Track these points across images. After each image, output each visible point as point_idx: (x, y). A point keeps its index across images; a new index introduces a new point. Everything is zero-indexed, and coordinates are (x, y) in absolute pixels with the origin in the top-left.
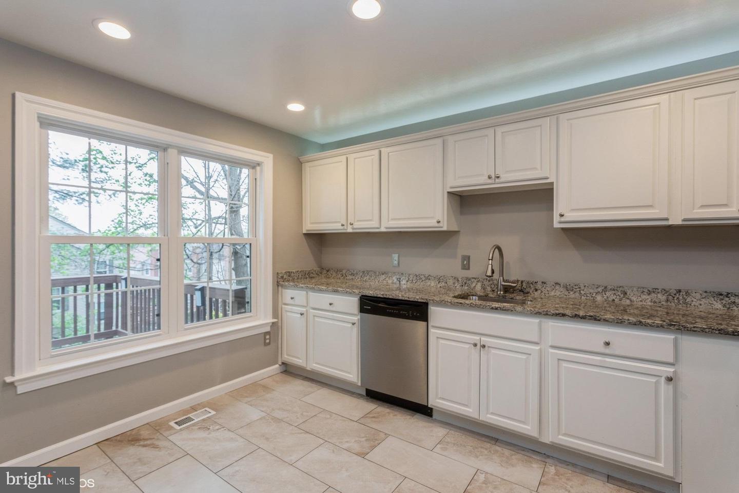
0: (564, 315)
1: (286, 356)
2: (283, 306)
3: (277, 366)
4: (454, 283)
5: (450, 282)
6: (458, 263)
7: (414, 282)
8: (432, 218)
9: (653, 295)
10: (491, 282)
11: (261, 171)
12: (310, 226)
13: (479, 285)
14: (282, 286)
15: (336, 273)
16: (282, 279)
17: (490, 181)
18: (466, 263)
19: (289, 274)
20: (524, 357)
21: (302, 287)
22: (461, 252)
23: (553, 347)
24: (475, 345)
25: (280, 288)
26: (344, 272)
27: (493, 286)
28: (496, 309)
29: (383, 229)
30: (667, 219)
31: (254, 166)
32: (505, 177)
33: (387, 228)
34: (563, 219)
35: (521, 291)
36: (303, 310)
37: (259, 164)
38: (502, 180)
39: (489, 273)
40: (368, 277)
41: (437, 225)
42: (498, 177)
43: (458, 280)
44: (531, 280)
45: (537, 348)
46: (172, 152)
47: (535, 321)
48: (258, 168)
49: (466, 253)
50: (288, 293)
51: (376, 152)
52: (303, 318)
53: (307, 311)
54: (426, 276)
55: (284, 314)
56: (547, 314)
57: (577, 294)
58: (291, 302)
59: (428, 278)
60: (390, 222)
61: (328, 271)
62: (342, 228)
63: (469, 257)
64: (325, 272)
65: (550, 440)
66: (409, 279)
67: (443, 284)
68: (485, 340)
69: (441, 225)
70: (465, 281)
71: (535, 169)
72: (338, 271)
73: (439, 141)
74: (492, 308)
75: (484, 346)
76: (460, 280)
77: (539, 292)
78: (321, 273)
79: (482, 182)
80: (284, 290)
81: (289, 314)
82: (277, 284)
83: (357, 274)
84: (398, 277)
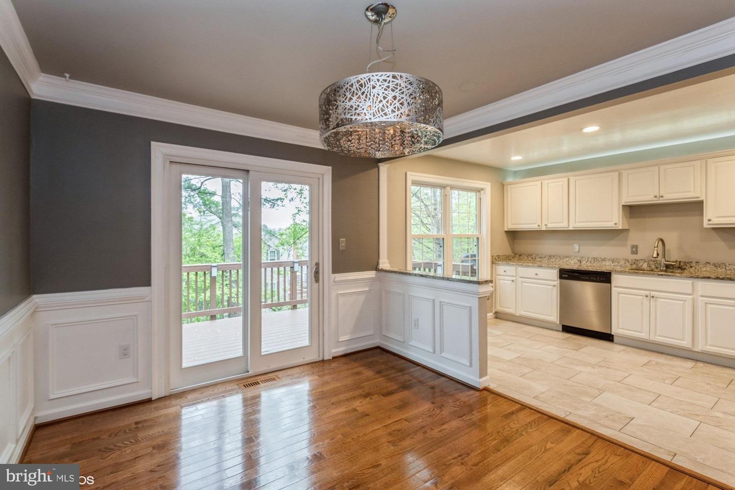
0: (708, 278)
1: (499, 307)
2: (497, 276)
3: (492, 313)
4: (625, 263)
5: (622, 262)
6: (628, 250)
7: (592, 262)
8: (611, 221)
10: (655, 262)
11: (484, 193)
12: (510, 226)
13: (645, 263)
14: (495, 263)
15: (527, 257)
16: (496, 260)
17: (656, 199)
18: (635, 250)
19: (499, 256)
20: (682, 302)
22: (630, 242)
23: (702, 296)
24: (647, 296)
25: (494, 265)
26: (534, 256)
27: (656, 265)
28: (662, 275)
29: (571, 228)
31: (479, 191)
32: (667, 196)
33: (574, 228)
34: (710, 222)
35: (679, 268)
36: (514, 278)
37: (482, 189)
38: (664, 198)
39: (655, 255)
40: (554, 259)
41: (614, 226)
42: (662, 197)
43: (628, 261)
44: (687, 261)
45: (691, 297)
46: (448, 188)
47: (690, 282)
48: (482, 192)
49: (635, 244)
50: (501, 268)
51: (566, 179)
52: (513, 284)
53: (516, 279)
54: (602, 258)
55: (497, 281)
56: (697, 278)
58: (504, 274)
59: (604, 260)
60: (577, 224)
61: (520, 256)
62: (538, 227)
63: (637, 247)
64: (518, 256)
65: (700, 349)
66: (588, 261)
67: (616, 264)
68: (653, 293)
69: (617, 226)
70: (634, 262)
71: (690, 192)
72: (529, 255)
73: (616, 174)
74: (659, 275)
75: (653, 297)
76: (630, 261)
77: (693, 267)
78: (515, 257)
79: (649, 199)
80: (497, 267)
81: (501, 281)
82: (493, 263)
83: (545, 257)
84: (579, 259)
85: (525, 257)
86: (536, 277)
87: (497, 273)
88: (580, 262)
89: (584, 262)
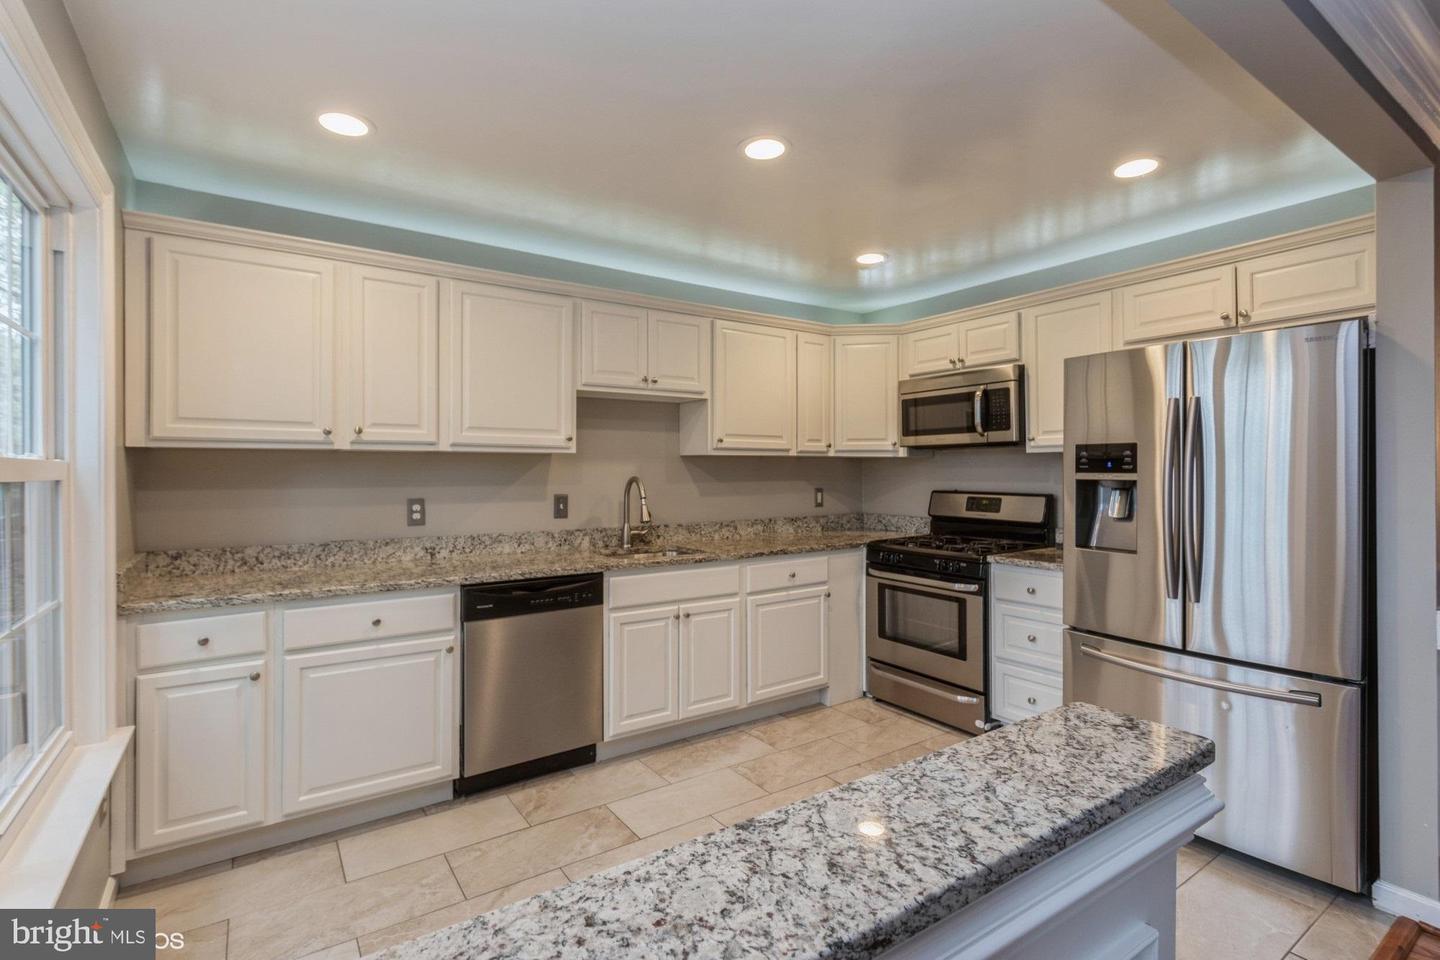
0: (762, 554)
2: (141, 678)
4: (547, 543)
5: (540, 542)
6: (549, 506)
7: (468, 550)
8: (556, 431)
9: (755, 527)
10: (604, 533)
11: (87, 232)
12: (171, 428)
13: (587, 538)
14: (129, 614)
15: (217, 558)
17: (642, 385)
18: (561, 507)
20: (725, 615)
21: (254, 601)
23: (751, 594)
26: (250, 552)
28: (700, 561)
30: (788, 450)
32: (663, 383)
34: (720, 445)
38: (657, 386)
40: (342, 554)
42: (656, 381)
43: (553, 537)
45: (737, 599)
47: (735, 568)
49: (561, 491)
50: (177, 632)
51: (429, 281)
54: (494, 536)
55: (146, 700)
56: (749, 557)
57: (698, 535)
58: (203, 654)
59: (498, 539)
62: (322, 438)
63: (565, 498)
65: (749, 701)
67: (527, 547)
68: (688, 606)
69: (570, 444)
70: (565, 536)
71: (692, 379)
73: (569, 305)
74: (696, 562)
75: (688, 616)
76: (556, 535)
77: (661, 538)
79: (632, 384)
81: (174, 695)
82: (123, 612)
83: (301, 552)
84: (428, 545)
85: (208, 562)
86: (381, 632)
87: (145, 662)
88: (432, 555)
89: (444, 553)
